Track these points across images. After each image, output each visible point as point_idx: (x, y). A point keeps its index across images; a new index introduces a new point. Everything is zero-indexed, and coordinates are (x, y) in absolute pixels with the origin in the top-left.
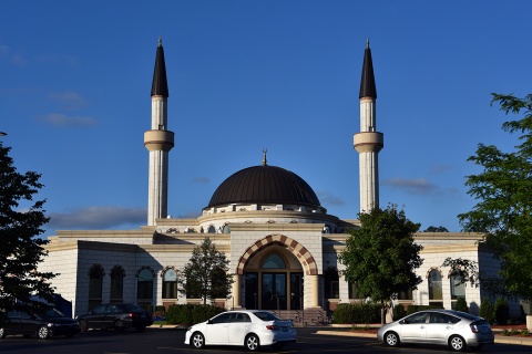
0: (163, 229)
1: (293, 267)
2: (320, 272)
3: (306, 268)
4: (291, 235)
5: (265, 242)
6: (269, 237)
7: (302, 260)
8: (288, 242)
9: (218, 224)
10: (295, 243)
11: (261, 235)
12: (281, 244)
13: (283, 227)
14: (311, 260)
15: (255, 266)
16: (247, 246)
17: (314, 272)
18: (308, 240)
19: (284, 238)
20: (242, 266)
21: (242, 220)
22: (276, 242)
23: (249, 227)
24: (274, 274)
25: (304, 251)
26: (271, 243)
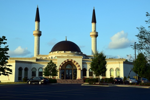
0: (39, 58)
1: (74, 68)
2: (82, 69)
3: (78, 68)
4: (74, 59)
5: (67, 61)
6: (68, 60)
7: (77, 66)
9: (54, 56)
10: (75, 62)
11: (66, 59)
12: (71, 62)
13: (72, 57)
14: (79, 66)
15: (64, 68)
16: (62, 62)
17: (80, 69)
18: (78, 60)
19: (72, 60)
20: (60, 67)
21: (61, 55)
23: (63, 57)
24: (69, 70)
25: (77, 63)
26: (68, 61)
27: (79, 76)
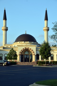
0: (5, 46)
1: (30, 54)
2: (36, 55)
3: (33, 54)
4: (30, 47)
6: (25, 48)
7: (32, 52)
9: (16, 45)
10: (30, 49)
11: (24, 47)
12: (28, 49)
13: (28, 46)
14: (34, 52)
15: (23, 54)
16: (21, 50)
17: (34, 55)
18: (33, 48)
19: (28, 48)
20: (20, 53)
22: (27, 49)
23: (22, 46)
24: (27, 55)
25: (32, 50)
27: (34, 59)
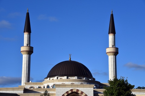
0: (28, 87)
4: (81, 89)
5: (70, 92)
6: (71, 90)
8: (79, 92)
9: (51, 85)
10: (82, 93)
11: (68, 89)
12: (77, 93)
13: (78, 86)
16: (62, 94)
18: (88, 91)
19: (78, 90)
21: (61, 83)
22: (75, 92)
23: (64, 86)
26: (72, 93)
